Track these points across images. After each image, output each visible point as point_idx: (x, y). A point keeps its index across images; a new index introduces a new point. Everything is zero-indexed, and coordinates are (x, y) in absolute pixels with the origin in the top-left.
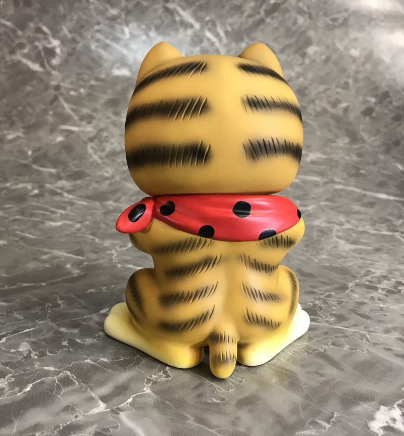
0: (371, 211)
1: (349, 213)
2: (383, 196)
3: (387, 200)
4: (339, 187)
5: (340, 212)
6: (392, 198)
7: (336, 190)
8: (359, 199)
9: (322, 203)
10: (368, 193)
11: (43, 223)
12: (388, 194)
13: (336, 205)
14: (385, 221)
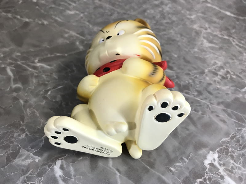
0: (221, 22)
1: (211, 22)
2: (228, 13)
3: (230, 16)
4: (209, 5)
5: (207, 21)
6: (232, 15)
7: (207, 7)
8: (217, 14)
9: (200, 14)
10: (222, 11)
11: (64, 11)
12: (231, 13)
13: (206, 16)
14: (227, 29)
